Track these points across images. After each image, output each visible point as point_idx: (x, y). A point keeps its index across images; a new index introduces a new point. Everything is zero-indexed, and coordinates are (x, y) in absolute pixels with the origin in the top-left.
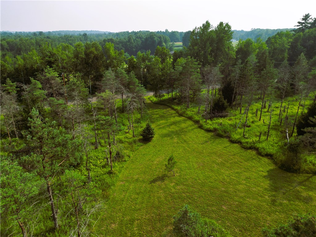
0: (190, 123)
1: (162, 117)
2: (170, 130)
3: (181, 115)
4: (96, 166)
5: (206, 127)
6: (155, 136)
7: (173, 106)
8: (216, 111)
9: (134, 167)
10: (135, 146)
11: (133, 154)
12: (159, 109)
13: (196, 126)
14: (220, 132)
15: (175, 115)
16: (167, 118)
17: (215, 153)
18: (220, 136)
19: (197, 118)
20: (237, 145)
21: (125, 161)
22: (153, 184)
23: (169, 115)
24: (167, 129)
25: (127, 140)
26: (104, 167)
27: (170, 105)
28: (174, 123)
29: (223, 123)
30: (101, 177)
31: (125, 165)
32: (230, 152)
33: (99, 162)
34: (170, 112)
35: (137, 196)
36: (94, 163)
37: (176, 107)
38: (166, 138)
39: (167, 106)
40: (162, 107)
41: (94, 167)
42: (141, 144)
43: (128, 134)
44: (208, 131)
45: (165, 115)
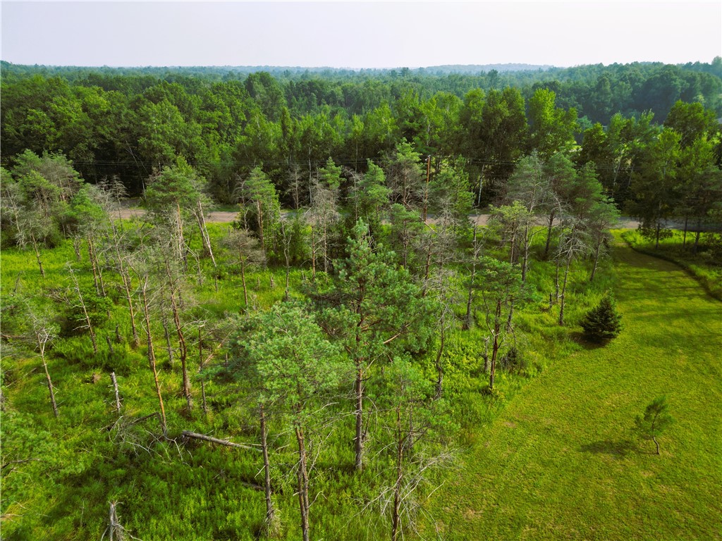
1: (652, 290)
2: (670, 329)
3: (713, 296)
4: (458, 366)
6: (619, 336)
7: (693, 267)
9: (545, 396)
10: (559, 348)
11: (549, 364)
12: (648, 267)
15: (694, 292)
16: (667, 295)
21: (527, 376)
22: (589, 454)
23: (675, 288)
24: (662, 325)
25: (541, 328)
26: (474, 374)
27: (685, 263)
28: (687, 314)
30: (464, 394)
31: (525, 385)
33: (465, 359)
34: (678, 282)
35: (540, 469)
36: (455, 360)
37: (702, 272)
38: (651, 349)
39: (677, 263)
40: (656, 262)
41: (453, 368)
42: (577, 346)
43: (545, 315)
45: (662, 286)
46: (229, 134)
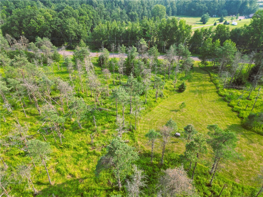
0: (214, 87)
1: (199, 79)
2: (198, 89)
3: (211, 81)
4: (151, 97)
5: (220, 93)
6: (186, 90)
7: (211, 73)
9: (167, 102)
10: (172, 92)
11: (169, 96)
12: (201, 73)
13: (216, 90)
14: (226, 98)
15: (208, 80)
16: (201, 81)
17: (213, 108)
18: (225, 100)
19: (219, 85)
20: (231, 108)
21: (164, 98)
22: (171, 112)
23: (204, 79)
24: (196, 88)
25: (170, 89)
26: (153, 98)
28: (203, 85)
30: (151, 102)
31: (163, 100)
32: (222, 110)
33: (152, 95)
34: (206, 77)
35: (162, 114)
36: (150, 95)
37: (212, 75)
38: (192, 93)
39: (208, 72)
40: (203, 72)
41: (150, 97)
42: (176, 92)
43: (172, 85)
44: (220, 95)
45: (201, 78)
46: (88, 23)
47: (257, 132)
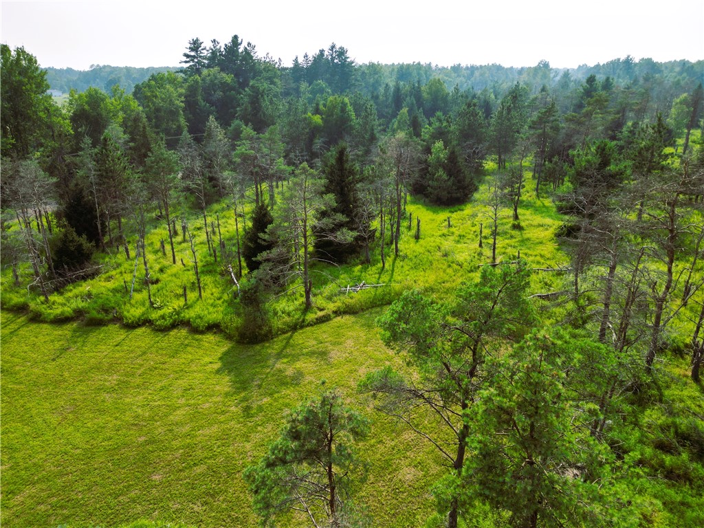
5: (50, 314)
8: (66, 266)
13: (22, 319)
14: (94, 314)
17: (97, 368)
18: (96, 324)
19: (16, 299)
20: (143, 329)
29: (94, 292)
32: (132, 352)
44: (60, 321)
47: (287, 328)
